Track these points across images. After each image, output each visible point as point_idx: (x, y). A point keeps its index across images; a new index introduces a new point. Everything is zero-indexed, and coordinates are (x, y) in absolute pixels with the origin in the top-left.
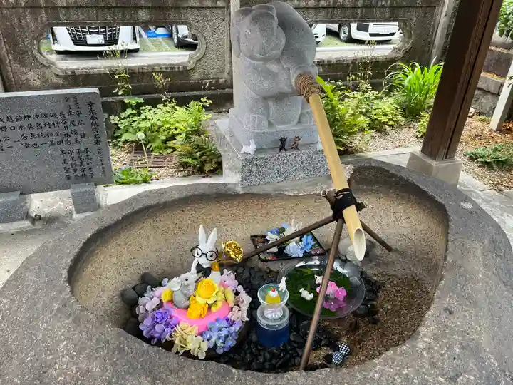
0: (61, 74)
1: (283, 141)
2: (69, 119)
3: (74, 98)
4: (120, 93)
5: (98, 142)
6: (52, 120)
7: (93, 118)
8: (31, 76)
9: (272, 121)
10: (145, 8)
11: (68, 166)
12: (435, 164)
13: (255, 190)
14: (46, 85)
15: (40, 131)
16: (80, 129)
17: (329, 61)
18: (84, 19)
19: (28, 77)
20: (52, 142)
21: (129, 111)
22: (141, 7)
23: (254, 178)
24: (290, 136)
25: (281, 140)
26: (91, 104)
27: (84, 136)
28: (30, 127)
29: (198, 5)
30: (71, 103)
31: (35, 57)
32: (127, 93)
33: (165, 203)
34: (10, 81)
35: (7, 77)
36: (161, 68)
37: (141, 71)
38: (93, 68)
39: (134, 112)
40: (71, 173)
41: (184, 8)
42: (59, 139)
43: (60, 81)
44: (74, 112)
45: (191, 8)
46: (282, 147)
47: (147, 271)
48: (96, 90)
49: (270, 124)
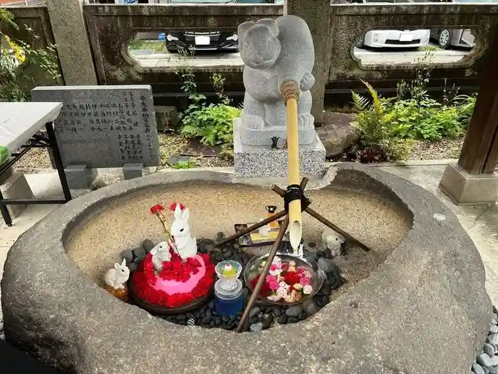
0: (142, 72)
1: (275, 140)
2: (125, 110)
3: (130, 93)
4: (186, 90)
5: (147, 130)
6: (113, 110)
7: (145, 110)
8: (119, 74)
9: (268, 122)
10: (214, 16)
11: (123, 148)
12: (468, 177)
13: (246, 181)
14: (130, 80)
15: (104, 118)
16: (134, 118)
17: (388, 67)
18: (162, 26)
19: (116, 73)
20: (112, 127)
21: (192, 107)
22: (210, 16)
23: (246, 171)
24: (282, 136)
25: (272, 139)
26: (142, 98)
27: (136, 124)
28: (96, 115)
29: (261, 13)
30: (128, 97)
31: (122, 57)
32: (192, 90)
33: (168, 184)
34: (102, 76)
35: (100, 72)
36: (224, 69)
37: (206, 71)
38: (168, 67)
39: (196, 107)
40: (126, 154)
41: (248, 16)
42: (117, 125)
43: (140, 78)
44: (129, 103)
45: (254, 16)
46: (274, 146)
47: (150, 239)
48: (148, 87)
49: (266, 125)
